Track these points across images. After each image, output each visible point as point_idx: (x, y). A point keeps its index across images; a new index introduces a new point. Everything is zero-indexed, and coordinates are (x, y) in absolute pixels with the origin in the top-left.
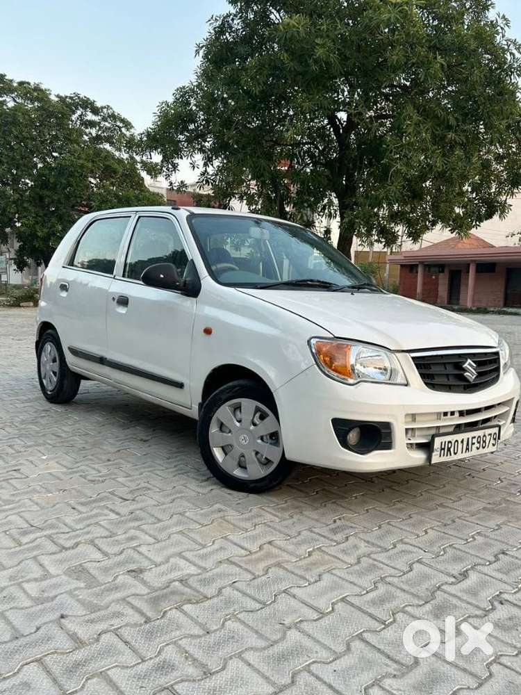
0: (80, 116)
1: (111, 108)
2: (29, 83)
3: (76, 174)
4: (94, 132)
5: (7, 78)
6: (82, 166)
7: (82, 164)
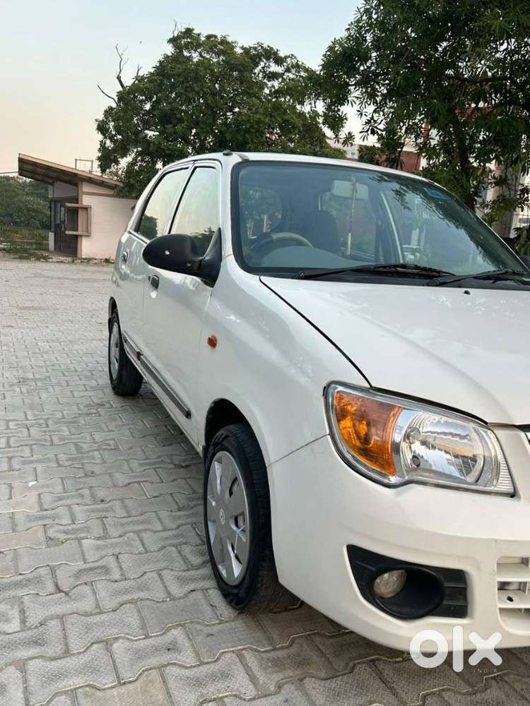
0: (263, 68)
1: (295, 57)
2: (216, 37)
3: (253, 130)
4: (276, 84)
5: (194, 32)
6: (259, 122)
7: (259, 119)
